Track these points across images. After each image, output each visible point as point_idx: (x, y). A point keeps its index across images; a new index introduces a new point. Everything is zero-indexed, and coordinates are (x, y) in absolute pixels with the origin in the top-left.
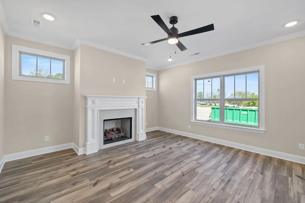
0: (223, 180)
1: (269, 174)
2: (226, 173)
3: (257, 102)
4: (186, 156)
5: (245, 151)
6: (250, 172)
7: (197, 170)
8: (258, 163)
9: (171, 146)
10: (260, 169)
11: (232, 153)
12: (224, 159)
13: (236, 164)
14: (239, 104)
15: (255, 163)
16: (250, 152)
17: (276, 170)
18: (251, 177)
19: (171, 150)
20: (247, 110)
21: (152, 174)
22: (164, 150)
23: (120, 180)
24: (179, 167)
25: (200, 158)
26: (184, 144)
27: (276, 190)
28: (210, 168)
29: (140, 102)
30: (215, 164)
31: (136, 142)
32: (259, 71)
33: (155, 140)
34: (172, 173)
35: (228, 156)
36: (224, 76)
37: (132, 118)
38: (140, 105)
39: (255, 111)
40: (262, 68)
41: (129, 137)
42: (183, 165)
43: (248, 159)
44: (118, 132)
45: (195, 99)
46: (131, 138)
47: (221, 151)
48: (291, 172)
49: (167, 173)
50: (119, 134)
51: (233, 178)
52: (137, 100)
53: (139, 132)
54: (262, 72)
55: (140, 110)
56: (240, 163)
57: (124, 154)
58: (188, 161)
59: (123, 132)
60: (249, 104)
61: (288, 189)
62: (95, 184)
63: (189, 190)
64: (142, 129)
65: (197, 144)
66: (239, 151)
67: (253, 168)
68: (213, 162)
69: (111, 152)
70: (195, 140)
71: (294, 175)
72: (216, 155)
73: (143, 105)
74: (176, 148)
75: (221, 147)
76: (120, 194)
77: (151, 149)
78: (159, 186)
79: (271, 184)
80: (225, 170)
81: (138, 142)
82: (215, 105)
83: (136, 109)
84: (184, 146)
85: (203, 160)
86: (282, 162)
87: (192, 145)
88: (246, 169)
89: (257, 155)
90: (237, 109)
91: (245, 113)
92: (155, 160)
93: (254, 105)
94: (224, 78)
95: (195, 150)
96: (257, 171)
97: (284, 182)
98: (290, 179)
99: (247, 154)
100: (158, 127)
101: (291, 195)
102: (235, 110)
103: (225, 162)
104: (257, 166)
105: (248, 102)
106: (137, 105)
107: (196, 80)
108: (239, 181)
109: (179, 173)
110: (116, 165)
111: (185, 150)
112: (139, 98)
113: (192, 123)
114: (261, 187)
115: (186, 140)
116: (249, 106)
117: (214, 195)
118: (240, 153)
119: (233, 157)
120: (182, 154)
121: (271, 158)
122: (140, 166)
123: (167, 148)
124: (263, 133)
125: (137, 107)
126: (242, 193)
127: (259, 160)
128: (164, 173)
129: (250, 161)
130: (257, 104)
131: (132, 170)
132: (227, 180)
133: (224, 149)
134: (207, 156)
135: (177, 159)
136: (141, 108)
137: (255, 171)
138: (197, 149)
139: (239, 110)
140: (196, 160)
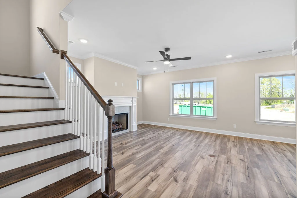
0: (195, 146)
1: (218, 141)
2: (197, 143)
3: (212, 100)
4: (170, 137)
5: (206, 132)
6: (209, 142)
7: (180, 143)
8: (213, 137)
9: (159, 132)
10: (214, 140)
11: (198, 134)
12: (195, 137)
13: (201, 139)
14: (199, 102)
15: (211, 137)
16: (209, 133)
17: (223, 139)
18: (210, 143)
19: (159, 135)
20: (205, 107)
21: (155, 146)
22: (154, 135)
23: (136, 151)
24: (169, 143)
25: (180, 138)
26: (167, 131)
27: (221, 147)
28: (187, 142)
29: (134, 101)
30: (189, 140)
31: (131, 132)
32: (213, 81)
33: (145, 130)
34: (166, 145)
35: (196, 135)
36: (193, 83)
37: (128, 113)
38: (133, 103)
39: (211, 107)
40: (215, 79)
41: (126, 128)
42: (171, 141)
43: (208, 136)
44: (117, 124)
45: (173, 99)
46: (127, 129)
47: (192, 133)
48: (229, 139)
49: (164, 146)
50: (119, 126)
51: (201, 144)
52: (132, 99)
53: (133, 124)
54: (215, 82)
55: (134, 106)
56: (204, 138)
57: (128, 139)
58: (173, 139)
59: (122, 125)
60: (206, 102)
61: (227, 146)
62: (123, 154)
63: (179, 151)
64: (135, 122)
65: (175, 130)
66: (203, 132)
67: (210, 140)
68: (189, 139)
69: (118, 139)
70: (174, 129)
71: (230, 141)
72: (189, 135)
73: (135, 104)
74: (162, 133)
75: (191, 131)
76: (142, 156)
77: (146, 135)
78: (162, 151)
79: (219, 145)
80: (195, 142)
81: (133, 132)
82: (180, 103)
83: (130, 107)
84: (167, 132)
85: (182, 138)
86: (225, 136)
87: (172, 131)
88: (207, 140)
89: (213, 134)
90: (197, 106)
91: (204, 109)
92: (152, 140)
93: (210, 103)
94: (193, 84)
95: (175, 134)
96: (213, 141)
97: (226, 144)
98: (228, 142)
99: (207, 134)
100: (142, 121)
101: (228, 148)
102: (197, 107)
103: (195, 138)
104: (212, 139)
105: (206, 100)
106: (132, 103)
107: (173, 84)
108: (204, 146)
109: (170, 145)
110: (128, 145)
111: (169, 134)
112: (133, 98)
113: (171, 116)
114: (215, 146)
115: (167, 129)
116: (206, 104)
117: (192, 151)
118: (203, 134)
119: (199, 136)
120: (168, 136)
121: (220, 135)
122: (145, 144)
123: (156, 134)
124: (215, 120)
125: (131, 105)
126: (205, 149)
127: (214, 136)
128: (162, 146)
129: (209, 137)
130: (212, 103)
131: (140, 146)
132: (198, 145)
133: (193, 132)
134: (184, 137)
135: (166, 139)
136: (134, 105)
137: (211, 141)
138: (176, 133)
139: (200, 107)
140: (178, 139)
